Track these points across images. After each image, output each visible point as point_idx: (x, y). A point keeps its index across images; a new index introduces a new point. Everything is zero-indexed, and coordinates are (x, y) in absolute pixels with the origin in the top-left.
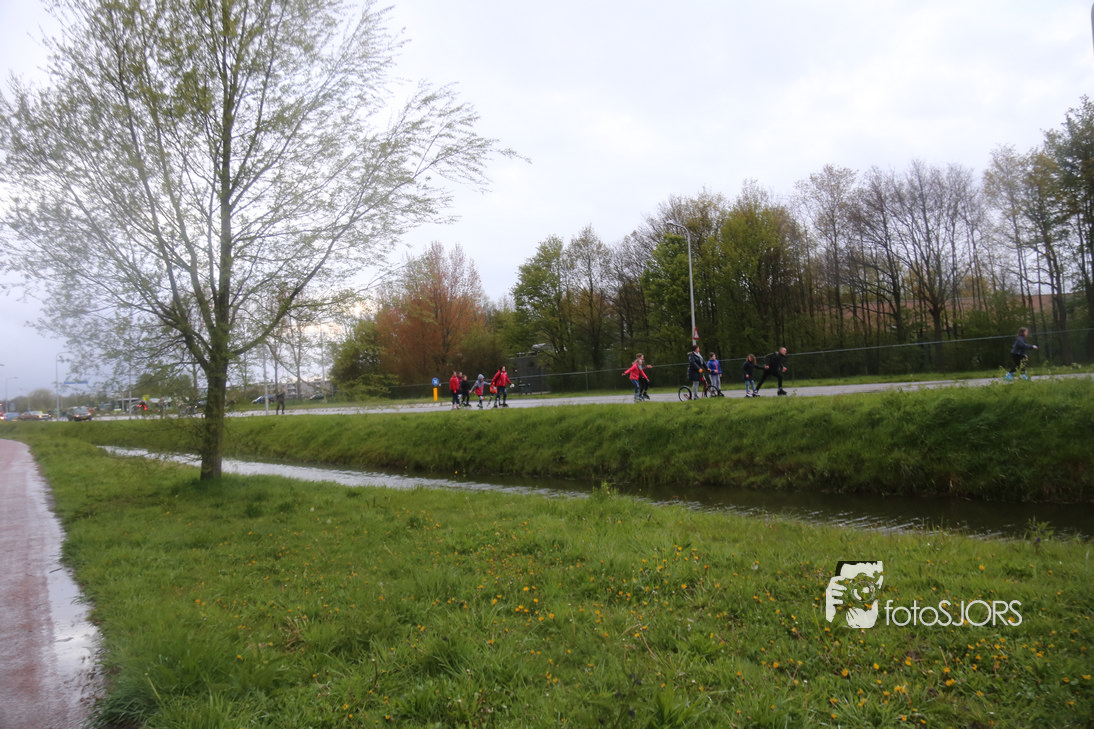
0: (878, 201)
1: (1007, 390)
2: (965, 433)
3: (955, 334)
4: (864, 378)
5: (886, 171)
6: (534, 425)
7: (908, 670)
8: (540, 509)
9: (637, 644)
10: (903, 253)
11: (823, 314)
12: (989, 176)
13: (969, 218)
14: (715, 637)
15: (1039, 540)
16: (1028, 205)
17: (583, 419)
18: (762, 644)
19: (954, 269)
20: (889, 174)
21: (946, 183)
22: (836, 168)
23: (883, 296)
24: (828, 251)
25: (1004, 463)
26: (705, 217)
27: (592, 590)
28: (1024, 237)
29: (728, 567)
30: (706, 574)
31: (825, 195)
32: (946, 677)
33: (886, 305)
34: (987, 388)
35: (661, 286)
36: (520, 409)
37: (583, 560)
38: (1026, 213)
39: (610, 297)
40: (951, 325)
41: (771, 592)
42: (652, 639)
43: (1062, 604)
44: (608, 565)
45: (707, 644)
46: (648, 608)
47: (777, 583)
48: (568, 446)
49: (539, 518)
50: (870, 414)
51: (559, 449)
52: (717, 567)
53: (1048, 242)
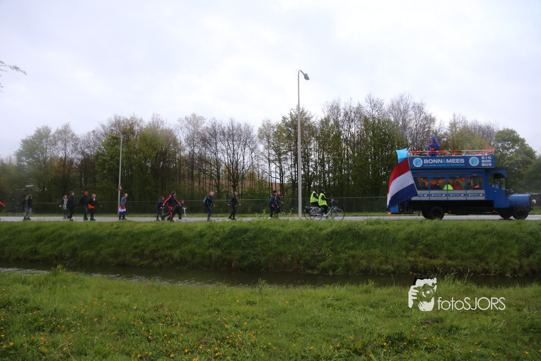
0: (214, 135)
1: (258, 222)
2: (240, 241)
3: (242, 197)
4: (201, 215)
5: (219, 121)
6: (20, 232)
7: (200, 350)
8: (16, 280)
9: (64, 353)
10: (223, 159)
11: (185, 183)
12: (261, 131)
13: (251, 147)
14: (109, 345)
15: (261, 288)
16: (274, 145)
17: (51, 229)
18: (133, 346)
19: (243, 168)
20: (220, 122)
21: (243, 130)
22: (197, 115)
23: (213, 177)
24: (190, 153)
25: (255, 255)
26: (132, 128)
27: (41, 326)
28: (272, 158)
29: (121, 308)
30: (108, 312)
31: (191, 127)
32: (216, 352)
33: (214, 181)
34: (250, 222)
35: (104, 160)
36: (12, 222)
37: (38, 309)
38: (273, 149)
39: (76, 164)
40: (240, 193)
41: (141, 319)
42: (73, 350)
43: (266, 315)
44: (54, 311)
45: (105, 349)
46: (74, 333)
47: (145, 315)
48: (40, 244)
49: (14, 286)
50: (200, 232)
51: (35, 246)
52: (115, 308)
53: (280, 161)
